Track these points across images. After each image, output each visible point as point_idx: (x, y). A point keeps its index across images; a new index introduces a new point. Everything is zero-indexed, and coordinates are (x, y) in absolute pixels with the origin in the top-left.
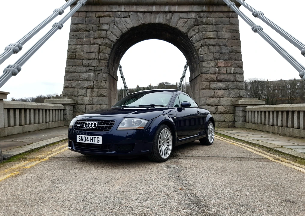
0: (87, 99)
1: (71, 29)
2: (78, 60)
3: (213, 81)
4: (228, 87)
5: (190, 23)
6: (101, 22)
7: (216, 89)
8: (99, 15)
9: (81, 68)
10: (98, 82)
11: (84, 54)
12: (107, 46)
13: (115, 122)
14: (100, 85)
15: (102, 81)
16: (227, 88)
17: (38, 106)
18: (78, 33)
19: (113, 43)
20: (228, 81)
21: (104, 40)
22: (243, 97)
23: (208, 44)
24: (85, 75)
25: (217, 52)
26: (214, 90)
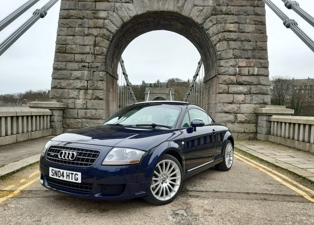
0: (80, 102)
1: (60, 16)
2: (69, 55)
3: (232, 83)
4: (250, 91)
5: (207, 12)
6: (98, 8)
7: (236, 94)
9: (73, 64)
10: (93, 82)
11: (76, 46)
12: (105, 37)
13: (99, 153)
14: (95, 86)
15: (98, 81)
16: (249, 93)
17: (16, 113)
18: (69, 20)
19: (112, 35)
20: (250, 84)
21: (102, 30)
22: (268, 103)
23: (228, 38)
24: (78, 74)
25: (239, 48)
26: (233, 95)
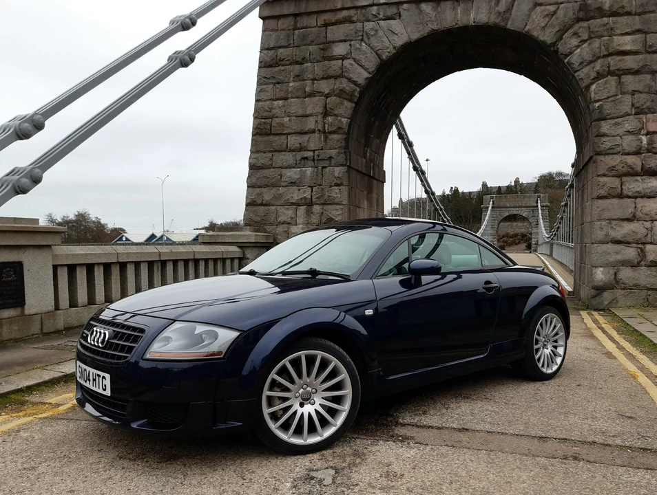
0: (297, 230)
1: (260, 62)
2: (277, 138)
3: (632, 173)
5: (565, 15)
6: (330, 37)
7: (642, 197)
8: (325, 20)
9: (285, 155)
10: (322, 190)
11: (289, 120)
12: (344, 96)
13: (144, 333)
14: (326, 196)
15: (331, 186)
18: (276, 69)
19: (358, 89)
21: (338, 82)
23: (618, 70)
24: (292, 174)
25: (646, 91)
26: (633, 200)
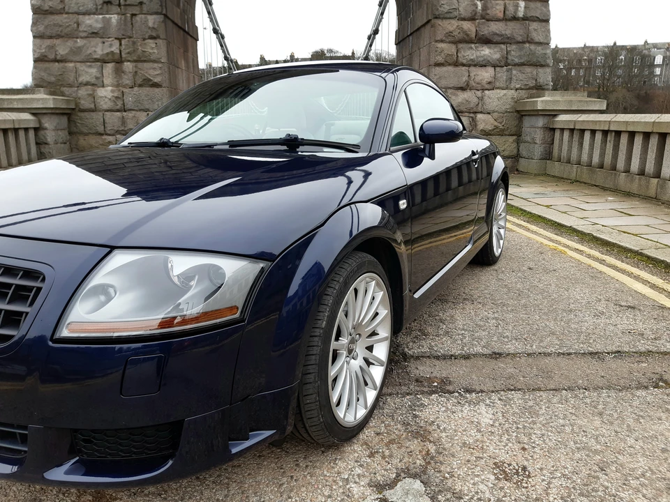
0: (106, 94)
3: (467, 40)
4: (507, 58)
7: (475, 66)
10: (134, 43)
14: (139, 52)
15: (144, 39)
16: (504, 63)
20: (507, 40)
22: (546, 87)
26: (467, 68)
